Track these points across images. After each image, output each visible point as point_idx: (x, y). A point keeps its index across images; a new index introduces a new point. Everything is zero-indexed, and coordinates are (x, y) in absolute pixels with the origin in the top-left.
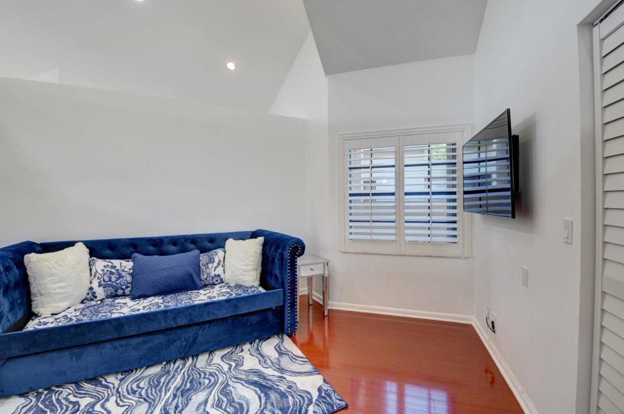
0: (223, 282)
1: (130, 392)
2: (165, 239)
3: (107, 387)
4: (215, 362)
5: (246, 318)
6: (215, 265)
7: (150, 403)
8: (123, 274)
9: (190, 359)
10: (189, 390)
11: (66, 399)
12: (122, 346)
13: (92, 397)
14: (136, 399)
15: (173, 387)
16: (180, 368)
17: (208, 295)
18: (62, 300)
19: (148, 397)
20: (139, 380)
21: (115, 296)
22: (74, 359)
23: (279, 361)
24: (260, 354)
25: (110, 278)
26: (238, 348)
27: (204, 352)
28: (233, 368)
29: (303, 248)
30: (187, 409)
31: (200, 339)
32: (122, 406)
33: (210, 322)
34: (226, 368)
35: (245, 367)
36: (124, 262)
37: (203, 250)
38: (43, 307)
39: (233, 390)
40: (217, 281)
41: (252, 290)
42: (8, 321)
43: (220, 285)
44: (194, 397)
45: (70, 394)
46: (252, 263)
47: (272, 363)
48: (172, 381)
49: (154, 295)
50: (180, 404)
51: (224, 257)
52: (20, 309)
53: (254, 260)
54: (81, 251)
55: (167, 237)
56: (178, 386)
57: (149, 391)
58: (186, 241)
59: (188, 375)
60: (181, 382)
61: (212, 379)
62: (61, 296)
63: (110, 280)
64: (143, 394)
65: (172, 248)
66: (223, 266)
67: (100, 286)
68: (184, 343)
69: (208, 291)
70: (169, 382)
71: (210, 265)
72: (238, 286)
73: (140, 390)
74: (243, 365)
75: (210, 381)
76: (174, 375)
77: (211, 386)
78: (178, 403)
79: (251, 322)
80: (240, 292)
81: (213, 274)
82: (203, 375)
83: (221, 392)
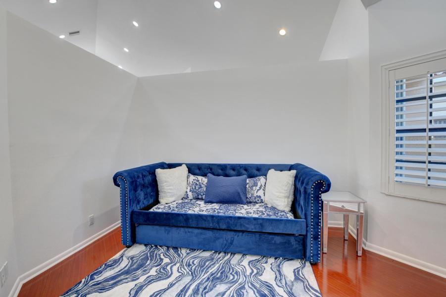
0: (263, 203)
1: (188, 264)
2: (228, 166)
3: (179, 255)
4: (243, 263)
5: (271, 236)
6: (258, 188)
7: (193, 277)
8: (202, 186)
9: (229, 254)
10: (218, 278)
11: (159, 255)
12: (189, 232)
13: (170, 259)
14: (188, 270)
15: (210, 271)
16: (221, 259)
17: (247, 210)
18: (172, 196)
19: (194, 272)
20: (195, 258)
21: (198, 199)
22: (166, 232)
23: (293, 285)
24: (279, 272)
25: (195, 187)
26: (264, 259)
27: (239, 253)
28: (253, 274)
29: (329, 185)
30: (210, 293)
31: (235, 242)
32: (179, 272)
33: (243, 232)
34: (249, 271)
35: (263, 278)
36: (203, 178)
37: (251, 176)
38: (162, 199)
39: (245, 293)
40: (258, 200)
41: (282, 214)
42: (143, 204)
43: (260, 204)
44: (218, 286)
45: (162, 253)
46: (284, 191)
47: (286, 283)
48: (212, 266)
49: (217, 203)
50: (208, 287)
51: (265, 183)
52: (151, 198)
53: (286, 189)
54: (184, 169)
55: (229, 164)
56: (213, 272)
57: (197, 268)
58: (241, 168)
59: (223, 266)
60: (216, 270)
61: (236, 277)
62: (170, 194)
63: (195, 189)
64: (193, 269)
65: (232, 172)
66: (264, 190)
67: (190, 191)
68: (225, 242)
69: (250, 207)
70: (210, 267)
71: (254, 188)
72: (273, 208)
73: (193, 265)
74: (262, 275)
75: (234, 278)
76: (215, 263)
77: (232, 282)
78: (207, 286)
79: (275, 241)
80: (271, 214)
81: (255, 195)
82: (231, 271)
83: (236, 291)
